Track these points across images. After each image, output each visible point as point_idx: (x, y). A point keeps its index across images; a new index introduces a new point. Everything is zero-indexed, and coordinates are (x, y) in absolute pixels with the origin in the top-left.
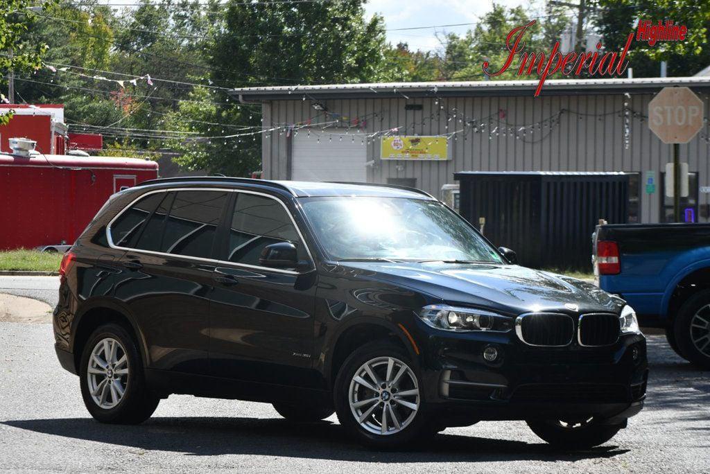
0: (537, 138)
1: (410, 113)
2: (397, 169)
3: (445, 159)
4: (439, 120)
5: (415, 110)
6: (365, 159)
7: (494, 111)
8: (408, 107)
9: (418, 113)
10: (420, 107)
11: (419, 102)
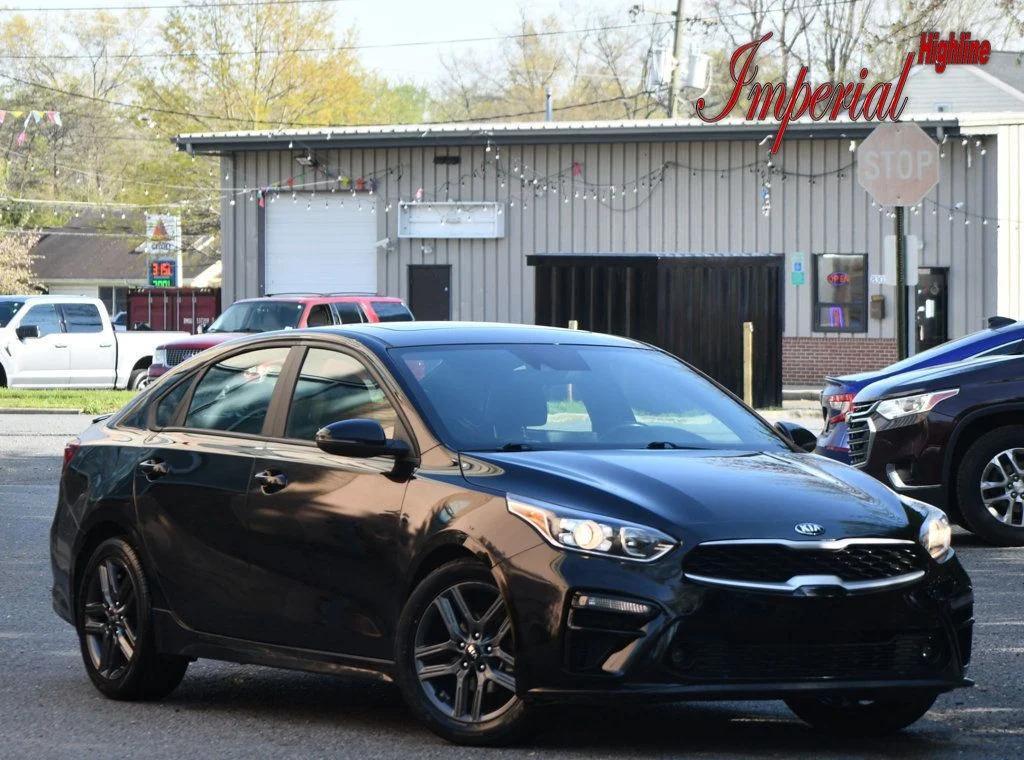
0: (630, 203)
1: (442, 168)
2: (423, 252)
3: (495, 236)
4: (484, 178)
5: (448, 164)
6: (375, 238)
7: (567, 164)
8: (438, 160)
9: (454, 169)
10: (456, 160)
11: (454, 153)
